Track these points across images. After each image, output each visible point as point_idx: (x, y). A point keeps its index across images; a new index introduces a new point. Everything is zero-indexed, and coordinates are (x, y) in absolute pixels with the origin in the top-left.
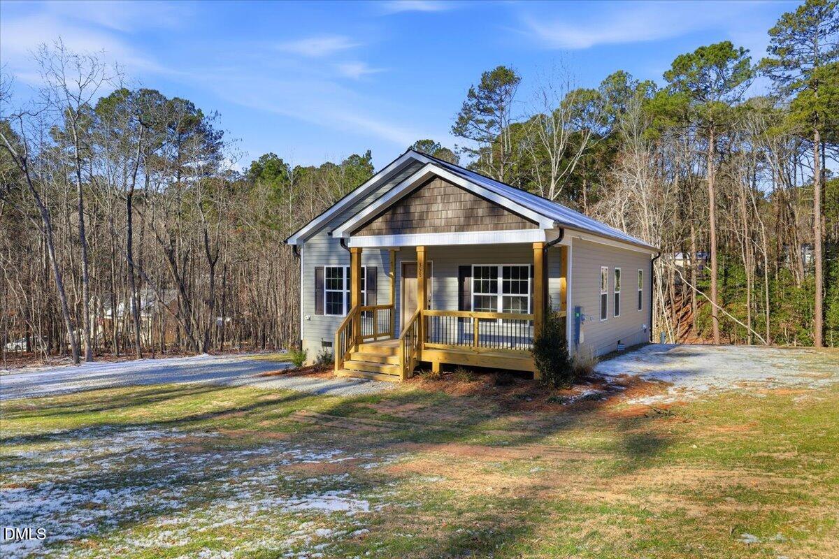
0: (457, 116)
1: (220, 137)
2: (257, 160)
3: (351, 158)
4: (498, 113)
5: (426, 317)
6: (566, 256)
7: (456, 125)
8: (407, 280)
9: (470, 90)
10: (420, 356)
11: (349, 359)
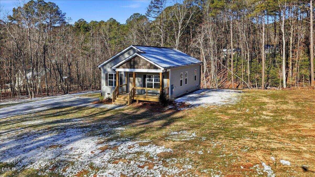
0: (147, 10)
1: (65, 15)
2: (77, 21)
3: (110, 19)
4: (161, 8)
5: (135, 89)
6: (169, 73)
7: (147, 13)
8: (130, 78)
9: (151, 1)
10: (133, 98)
11: (116, 99)
